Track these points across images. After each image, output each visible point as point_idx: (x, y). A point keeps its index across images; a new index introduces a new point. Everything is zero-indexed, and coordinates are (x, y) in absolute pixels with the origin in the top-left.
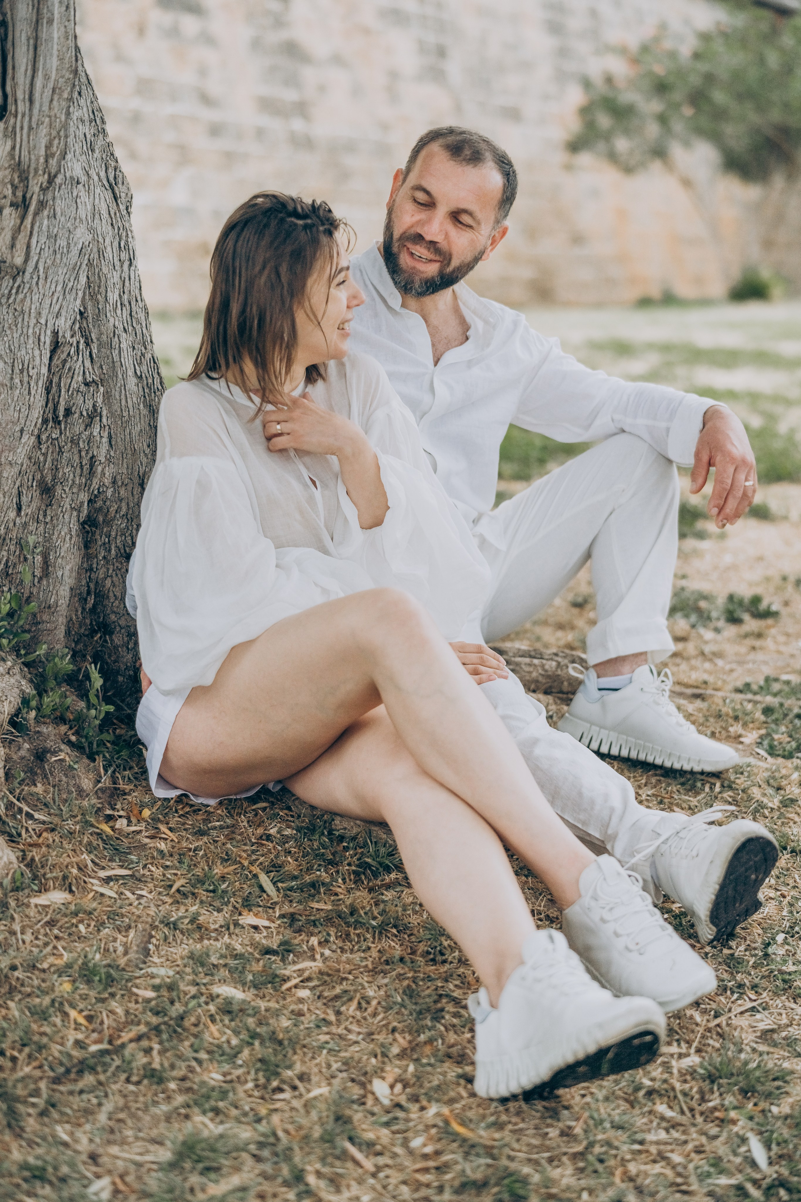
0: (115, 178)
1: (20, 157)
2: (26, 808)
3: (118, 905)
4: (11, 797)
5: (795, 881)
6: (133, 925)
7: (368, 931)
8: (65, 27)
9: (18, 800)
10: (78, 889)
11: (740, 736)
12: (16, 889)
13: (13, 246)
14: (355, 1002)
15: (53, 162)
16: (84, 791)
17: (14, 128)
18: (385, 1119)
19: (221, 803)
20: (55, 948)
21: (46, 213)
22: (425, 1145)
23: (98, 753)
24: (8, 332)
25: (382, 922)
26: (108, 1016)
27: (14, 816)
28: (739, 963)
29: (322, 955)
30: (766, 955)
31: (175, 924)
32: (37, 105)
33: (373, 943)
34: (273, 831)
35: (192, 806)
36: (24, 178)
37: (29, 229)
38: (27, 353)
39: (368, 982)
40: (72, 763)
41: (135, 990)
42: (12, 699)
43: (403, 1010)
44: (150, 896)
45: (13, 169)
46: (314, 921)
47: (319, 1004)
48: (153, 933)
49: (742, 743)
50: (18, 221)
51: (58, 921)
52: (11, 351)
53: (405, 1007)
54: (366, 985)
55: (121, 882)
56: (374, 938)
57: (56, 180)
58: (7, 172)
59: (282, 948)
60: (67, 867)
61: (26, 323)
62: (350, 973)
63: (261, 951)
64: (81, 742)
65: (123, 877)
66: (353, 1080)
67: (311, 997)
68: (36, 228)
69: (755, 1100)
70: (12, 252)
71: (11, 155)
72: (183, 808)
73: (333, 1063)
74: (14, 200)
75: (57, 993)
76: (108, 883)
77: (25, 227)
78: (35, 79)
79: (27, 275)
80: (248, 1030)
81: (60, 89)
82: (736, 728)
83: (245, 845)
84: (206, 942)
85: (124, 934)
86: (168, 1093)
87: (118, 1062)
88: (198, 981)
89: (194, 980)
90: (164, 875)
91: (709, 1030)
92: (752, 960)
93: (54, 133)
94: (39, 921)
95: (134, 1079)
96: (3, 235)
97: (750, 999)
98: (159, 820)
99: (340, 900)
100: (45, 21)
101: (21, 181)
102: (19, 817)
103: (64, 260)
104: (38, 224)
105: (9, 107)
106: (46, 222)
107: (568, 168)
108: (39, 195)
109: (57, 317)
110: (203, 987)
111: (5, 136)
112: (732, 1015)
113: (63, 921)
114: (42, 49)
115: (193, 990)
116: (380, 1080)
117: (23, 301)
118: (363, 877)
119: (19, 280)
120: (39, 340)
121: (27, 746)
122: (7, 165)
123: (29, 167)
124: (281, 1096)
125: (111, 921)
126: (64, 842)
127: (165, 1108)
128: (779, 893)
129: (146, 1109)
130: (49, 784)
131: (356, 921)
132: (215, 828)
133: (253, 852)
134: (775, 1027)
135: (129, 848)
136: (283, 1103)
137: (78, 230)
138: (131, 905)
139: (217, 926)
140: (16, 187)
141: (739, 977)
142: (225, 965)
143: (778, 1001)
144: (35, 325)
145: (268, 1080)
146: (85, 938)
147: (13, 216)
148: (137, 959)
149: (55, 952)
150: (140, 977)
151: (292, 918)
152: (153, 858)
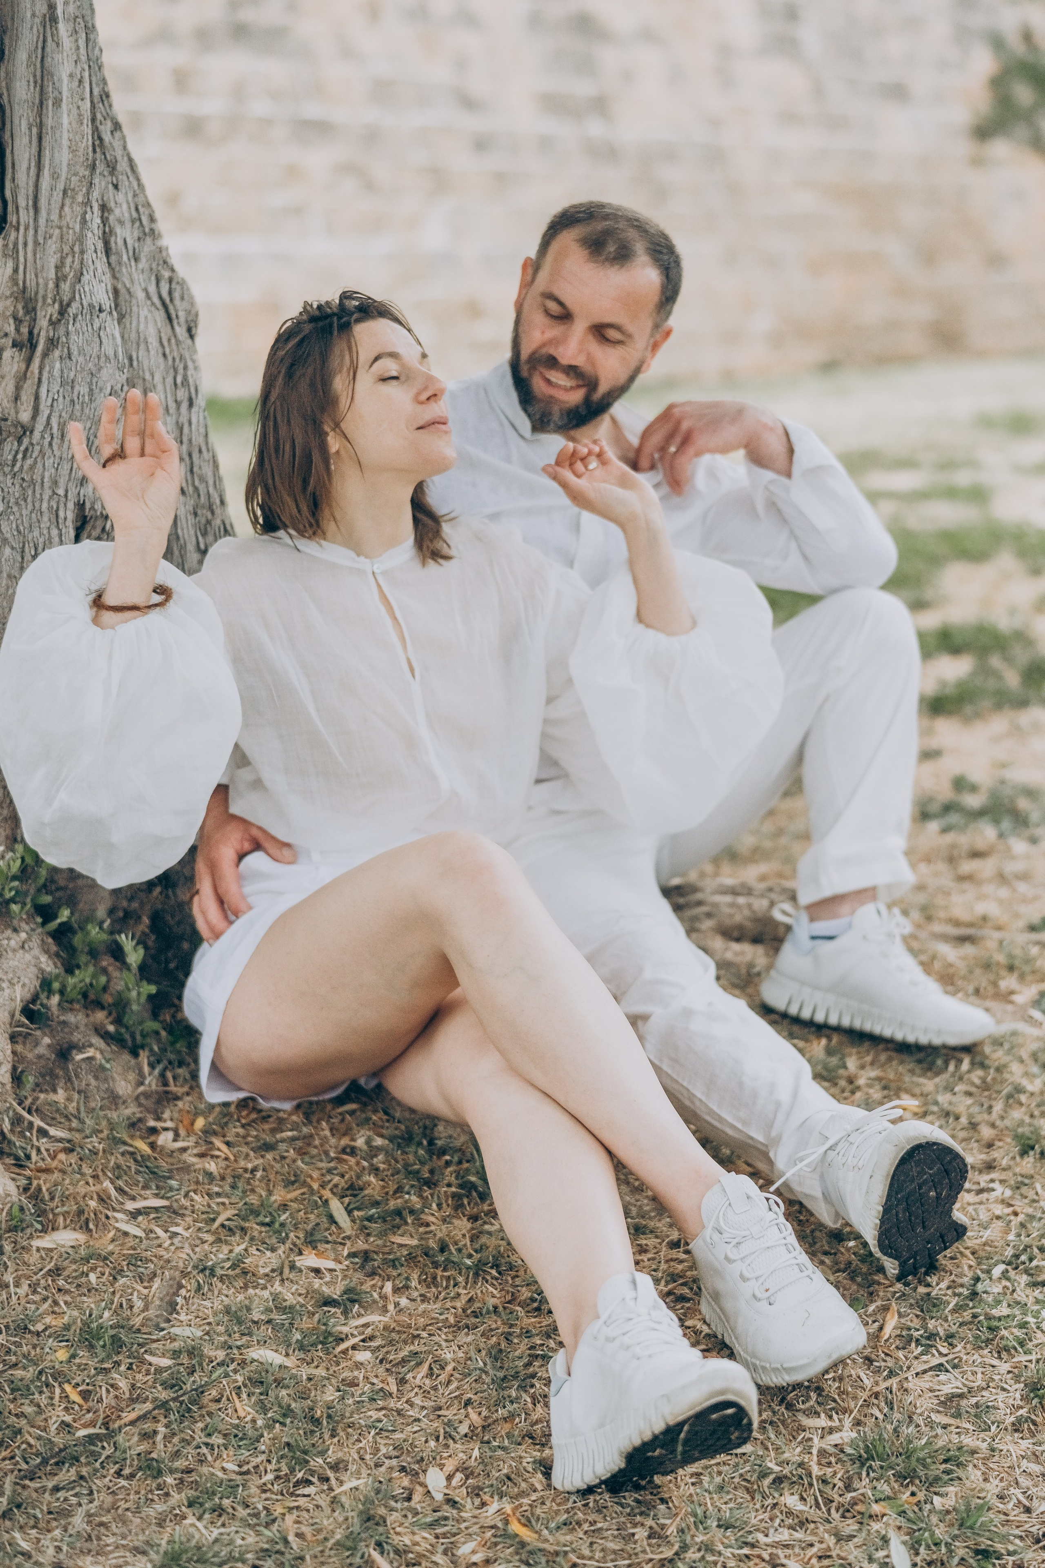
0: (170, 293)
1: (24, 282)
2: (38, 1122)
3: (143, 1247)
4: (19, 1109)
5: (1037, 1194)
6: (159, 1272)
7: (460, 1273)
8: (78, 108)
9: (29, 1112)
10: (97, 1226)
11: (1012, 993)
12: (14, 1229)
13: (17, 398)
14: (426, 1366)
15: (65, 287)
16: (120, 1097)
17: (16, 244)
18: (429, 1520)
19: (298, 1107)
20: (56, 1303)
21: (57, 353)
22: (474, 1552)
23: (142, 1047)
24: (15, 509)
25: (479, 1261)
26: (108, 1391)
27: (22, 1134)
28: (935, 1306)
29: (397, 1304)
30: (974, 1294)
31: (212, 1270)
32: (43, 214)
33: (465, 1288)
34: (360, 1142)
35: (260, 1111)
36: (30, 309)
37: (37, 376)
38: (41, 534)
39: (446, 1341)
40: (103, 1062)
41: (147, 1357)
42: (27, 981)
43: (484, 1376)
44: (186, 1234)
45: (16, 298)
46: (393, 1261)
47: (381, 1370)
48: (184, 1282)
49: (1011, 1002)
50: (23, 366)
51: (64, 1269)
52: (19, 532)
53: (486, 1373)
54: (444, 1344)
55: (152, 1216)
56: (467, 1283)
57: (69, 310)
58: (9, 302)
59: (345, 1297)
60: (84, 1197)
61: (38, 496)
62: (424, 1330)
63: (317, 1301)
64: (121, 1034)
65: (156, 1209)
66: (403, 1469)
67: (372, 1361)
68: (45, 375)
69: (914, 1489)
70: (16, 407)
71: (14, 280)
72: (248, 1115)
73: (382, 1447)
74: (18, 339)
75: (47, 1364)
76: (135, 1218)
77: (32, 373)
78: (41, 180)
79: (37, 435)
80: (280, 1406)
81: (73, 190)
82: (1008, 982)
83: (321, 1161)
84: (251, 1291)
85: (146, 1284)
86: (165, 1490)
87: (109, 1451)
88: (230, 1343)
89: (225, 1342)
90: (209, 1206)
91: (876, 1395)
92: (954, 1302)
93: (66, 249)
94: (41, 1270)
95: (127, 1471)
96: (3, 384)
97: (940, 1354)
98: (215, 1133)
99: (431, 1232)
100: (50, 103)
101: (27, 312)
102: (28, 1134)
103: (87, 411)
104: (47, 368)
105: (9, 219)
106: (58, 365)
107: (977, 162)
108: (48, 331)
109: (82, 485)
110: (235, 1351)
111: (5, 255)
112: (909, 1375)
113: (70, 1269)
114: (47, 140)
115: (221, 1355)
116: (437, 1469)
117: (32, 467)
118: (466, 1201)
119: (26, 441)
120: (57, 516)
121: (47, 1040)
122: (8, 293)
123: (36, 293)
124: (306, 1491)
125: (131, 1267)
126: (84, 1166)
127: (160, 1507)
128: (1010, 1210)
129: (137, 1511)
130: (74, 1089)
131: (447, 1260)
132: (283, 1141)
133: (329, 1171)
134: (965, 1390)
135: (170, 1171)
136: (305, 1499)
137: (104, 372)
138: (160, 1246)
139: (267, 1270)
140: (21, 321)
141: (931, 1324)
142: (269, 1322)
143: (976, 1356)
144: (50, 497)
145: (292, 1470)
146: (96, 1290)
147: (16, 359)
148: (156, 1316)
149: (56, 1309)
150: (158, 1340)
151: (366, 1256)
152: (197, 1183)
